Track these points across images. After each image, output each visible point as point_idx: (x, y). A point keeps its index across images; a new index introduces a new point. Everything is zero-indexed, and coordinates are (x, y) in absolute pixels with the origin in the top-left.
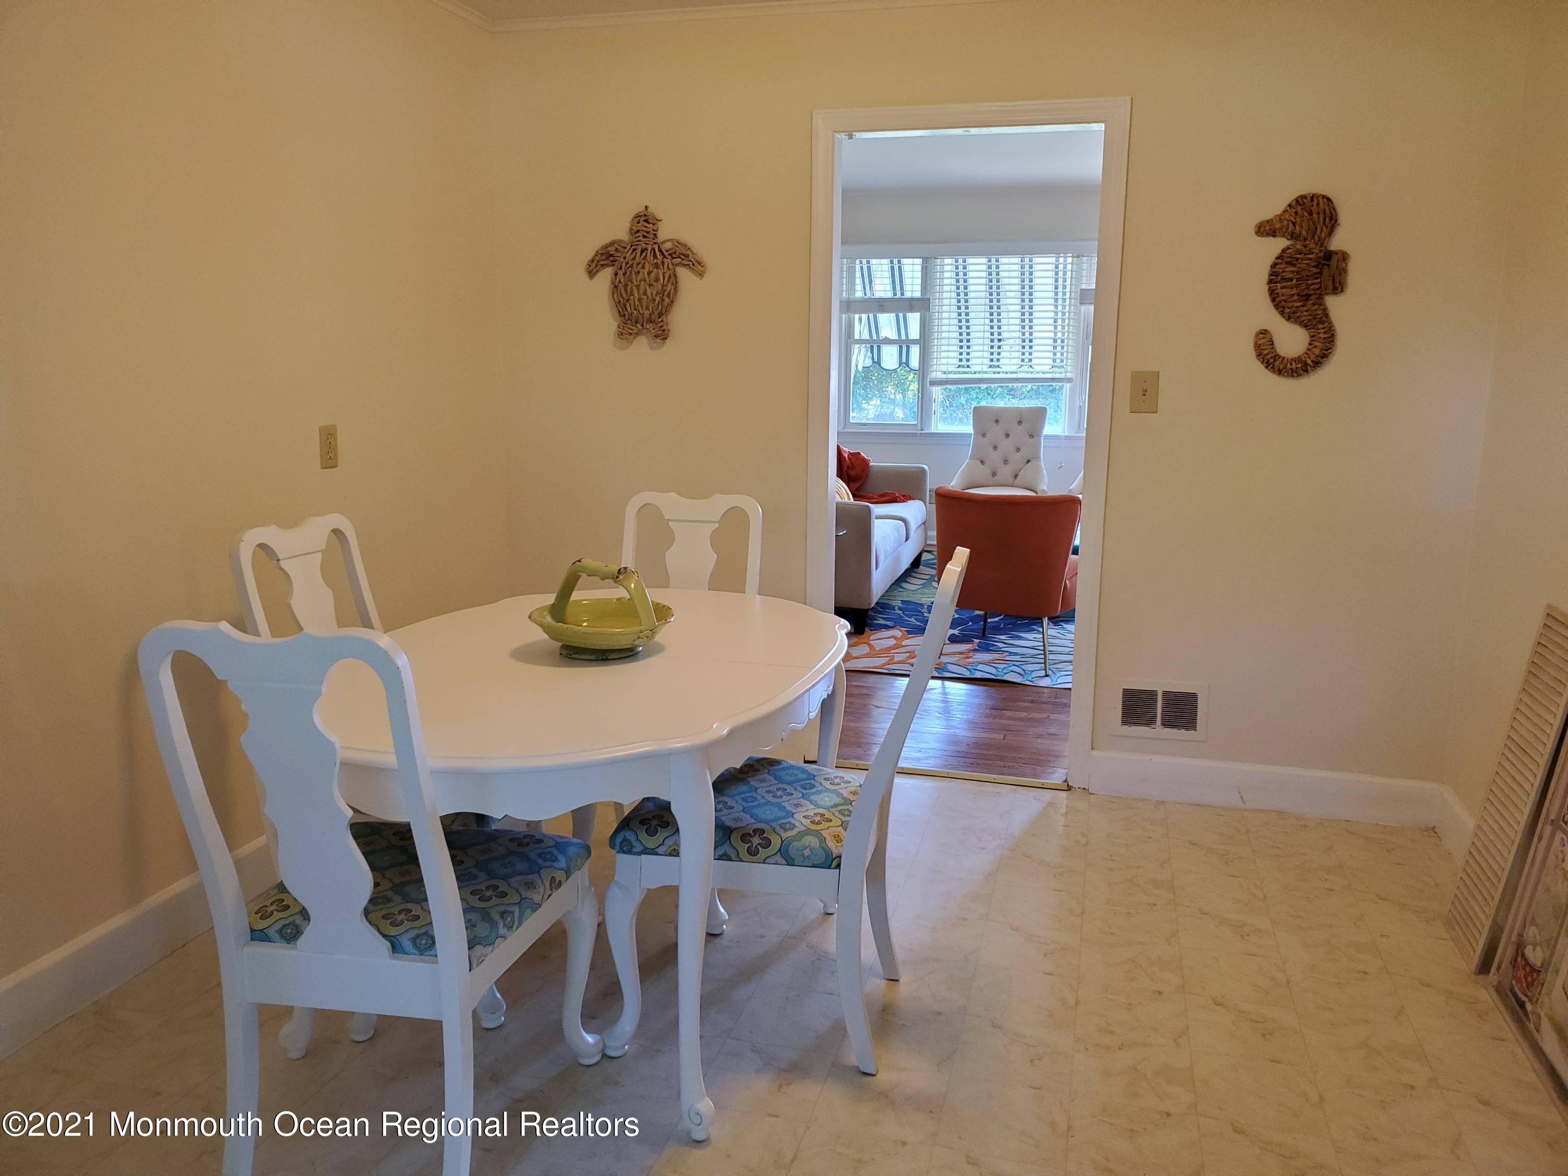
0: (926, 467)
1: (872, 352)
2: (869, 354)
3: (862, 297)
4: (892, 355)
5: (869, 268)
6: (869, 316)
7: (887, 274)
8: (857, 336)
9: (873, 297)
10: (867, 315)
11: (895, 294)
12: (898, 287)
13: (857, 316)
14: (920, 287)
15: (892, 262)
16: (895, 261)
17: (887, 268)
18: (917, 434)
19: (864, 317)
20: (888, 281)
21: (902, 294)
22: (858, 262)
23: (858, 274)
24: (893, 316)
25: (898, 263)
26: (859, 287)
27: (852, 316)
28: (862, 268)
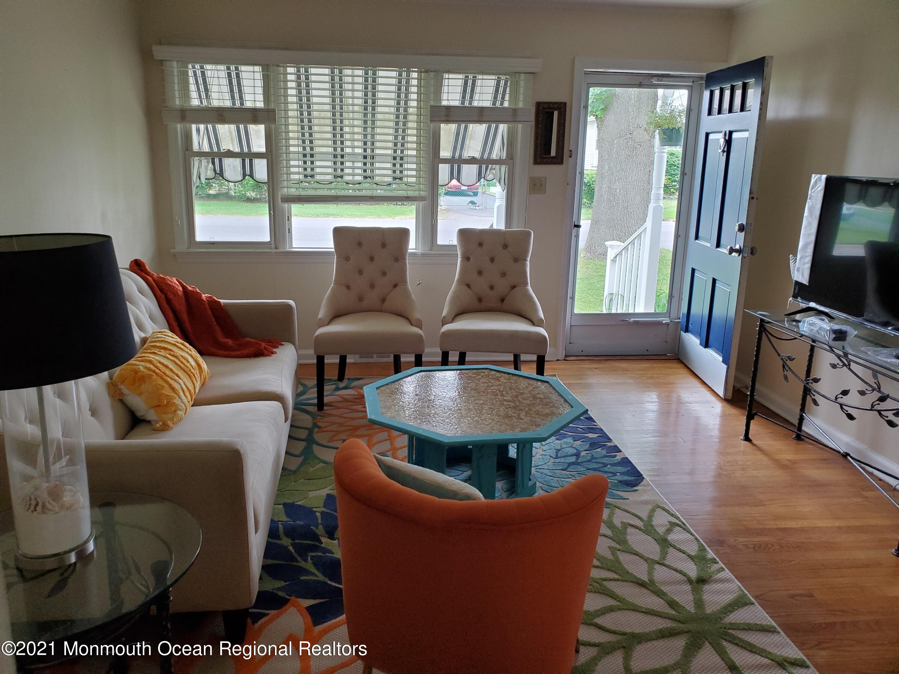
0: (291, 302)
1: (213, 163)
2: (211, 165)
3: (198, 106)
4: (234, 167)
5: (203, 74)
6: (207, 127)
7: (224, 81)
8: (196, 148)
9: (210, 106)
10: (205, 126)
11: (234, 104)
12: (237, 96)
13: (194, 127)
14: (262, 96)
15: (228, 68)
16: (233, 68)
17: (223, 74)
18: (272, 253)
19: (202, 127)
20: (226, 89)
21: (242, 104)
22: (190, 66)
23: (192, 80)
24: (233, 127)
25: (236, 70)
26: (194, 94)
27: (188, 126)
28: (195, 73)
